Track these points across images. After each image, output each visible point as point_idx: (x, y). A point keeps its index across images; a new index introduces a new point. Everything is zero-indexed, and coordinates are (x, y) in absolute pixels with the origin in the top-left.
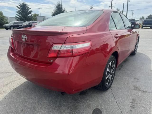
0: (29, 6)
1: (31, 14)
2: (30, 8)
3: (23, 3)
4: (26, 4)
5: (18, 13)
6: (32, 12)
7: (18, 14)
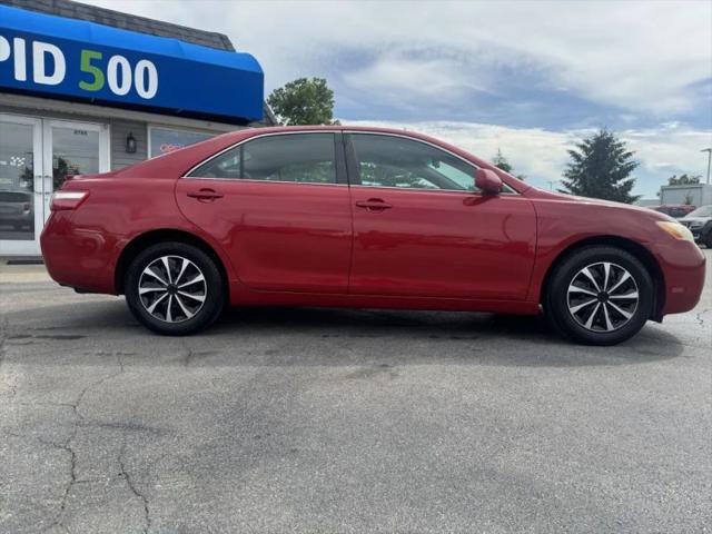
0: (624, 147)
1: (626, 180)
2: (629, 154)
3: (599, 134)
4: (610, 140)
5: (571, 178)
6: (631, 168)
7: (570, 181)
